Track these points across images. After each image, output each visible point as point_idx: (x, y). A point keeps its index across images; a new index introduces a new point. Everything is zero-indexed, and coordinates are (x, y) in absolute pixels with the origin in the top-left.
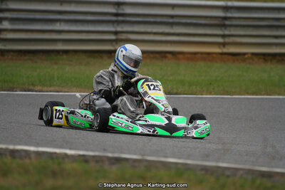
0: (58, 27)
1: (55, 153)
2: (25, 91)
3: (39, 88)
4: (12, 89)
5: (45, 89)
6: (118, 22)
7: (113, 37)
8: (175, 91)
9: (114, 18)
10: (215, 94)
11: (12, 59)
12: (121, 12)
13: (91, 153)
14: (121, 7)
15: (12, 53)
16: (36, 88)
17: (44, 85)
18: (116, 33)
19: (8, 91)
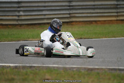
0: (44, 13)
1: (6, 66)
2: (25, 41)
3: (31, 39)
4: (19, 41)
5: (34, 40)
6: (70, 9)
7: (68, 16)
8: (91, 37)
9: (68, 8)
10: (108, 38)
11: (24, 28)
12: (71, 4)
13: (21, 65)
14: (71, 3)
15: (25, 25)
16: (30, 40)
17: (34, 38)
18: (70, 14)
19: (17, 41)
